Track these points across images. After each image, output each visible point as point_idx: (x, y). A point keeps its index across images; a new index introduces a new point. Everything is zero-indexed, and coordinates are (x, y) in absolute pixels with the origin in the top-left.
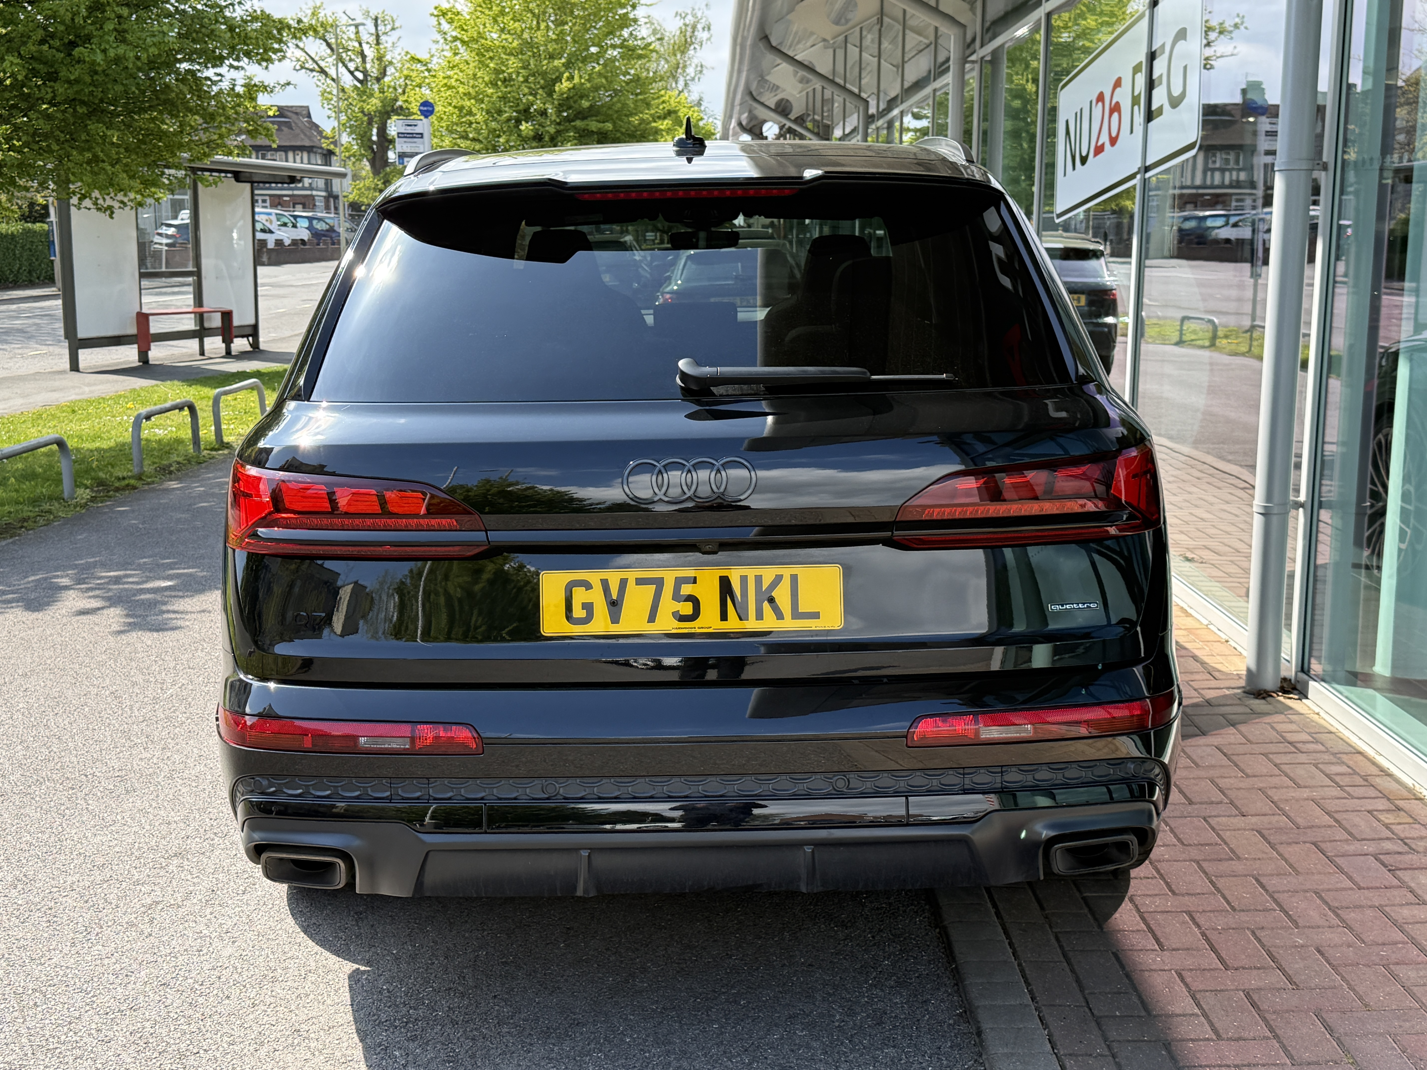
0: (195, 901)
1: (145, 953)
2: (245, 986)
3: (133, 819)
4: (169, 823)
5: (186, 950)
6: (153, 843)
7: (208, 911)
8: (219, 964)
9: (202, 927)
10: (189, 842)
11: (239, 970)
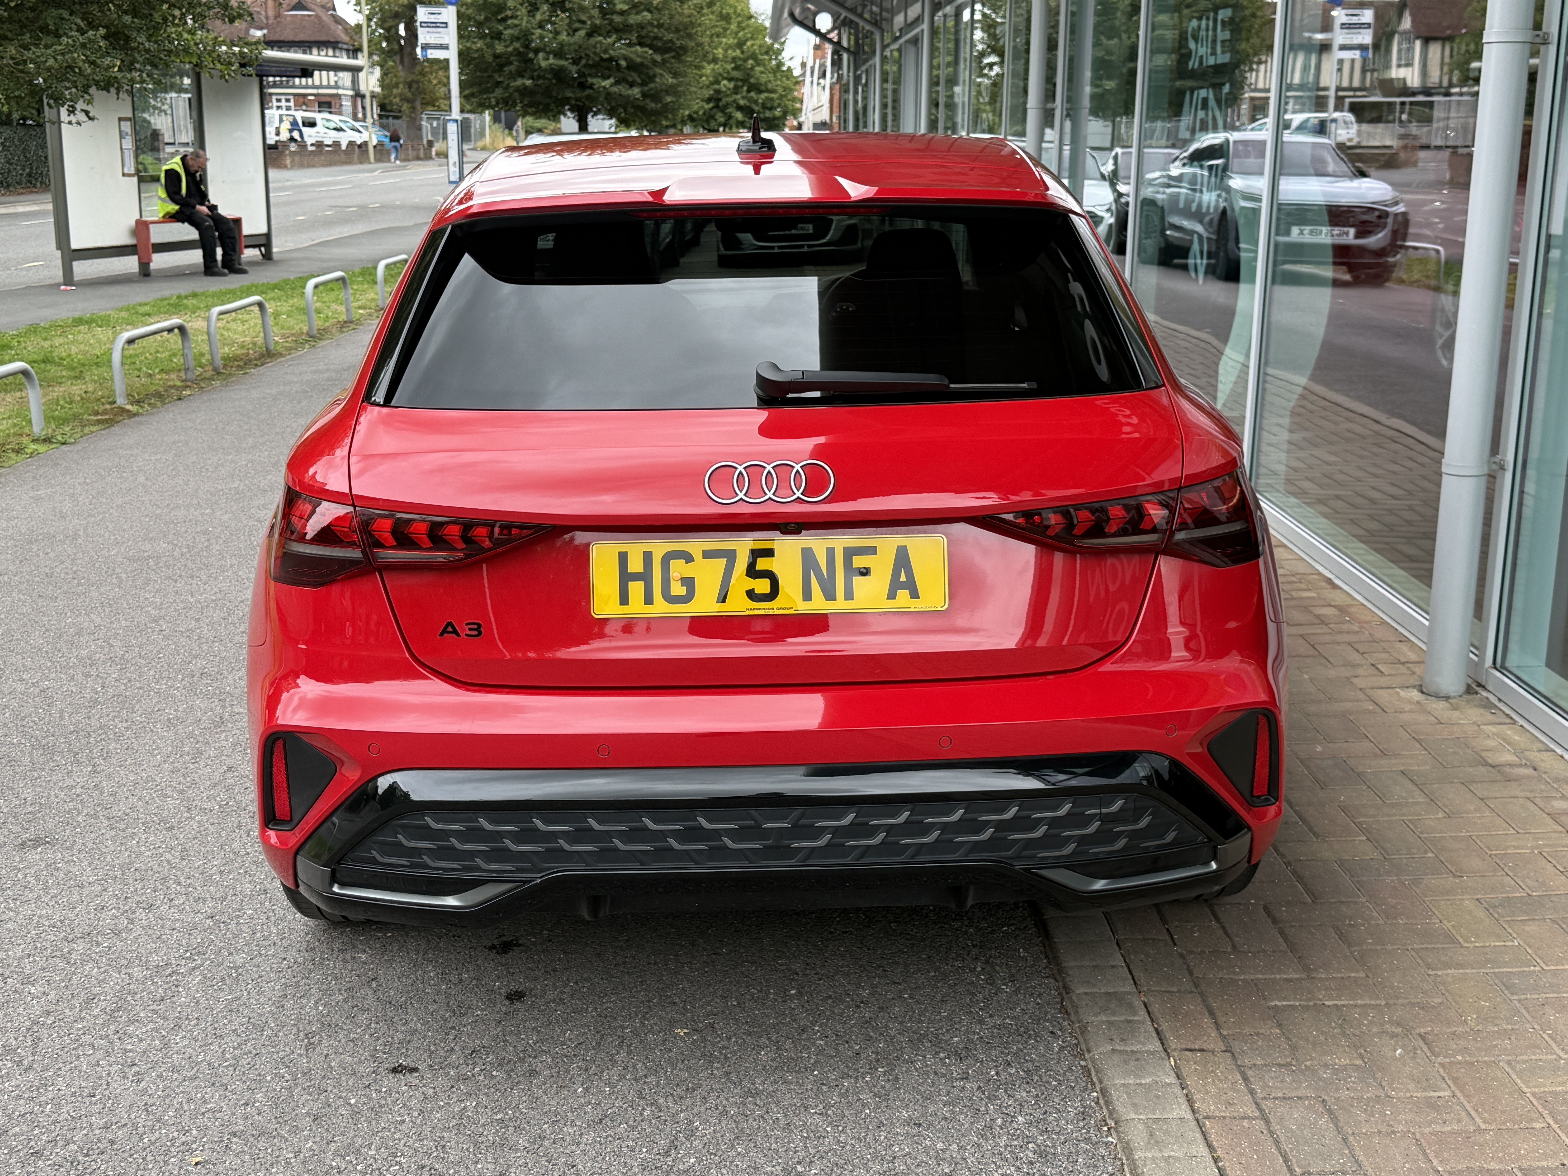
0: (96, 1011)
1: (19, 1097)
2: (144, 1159)
3: (37, 879)
4: (81, 887)
5: (74, 1094)
6: (56, 917)
7: (112, 1027)
8: (114, 1120)
9: (99, 1054)
10: (103, 916)
11: (141, 1130)
